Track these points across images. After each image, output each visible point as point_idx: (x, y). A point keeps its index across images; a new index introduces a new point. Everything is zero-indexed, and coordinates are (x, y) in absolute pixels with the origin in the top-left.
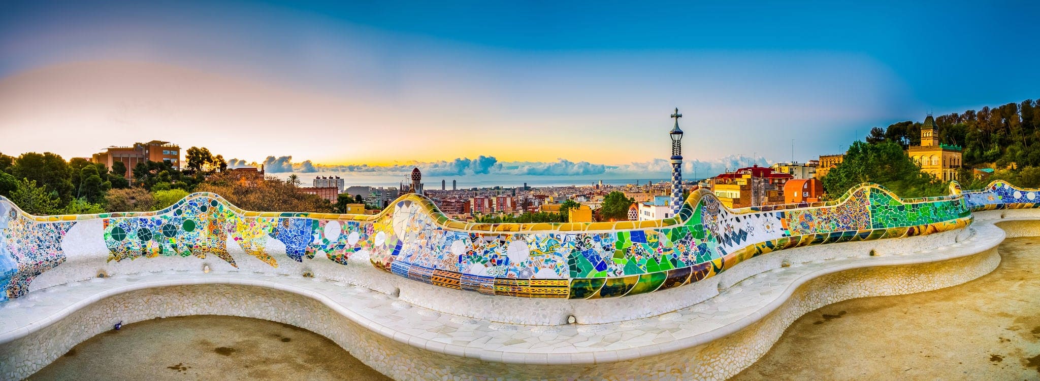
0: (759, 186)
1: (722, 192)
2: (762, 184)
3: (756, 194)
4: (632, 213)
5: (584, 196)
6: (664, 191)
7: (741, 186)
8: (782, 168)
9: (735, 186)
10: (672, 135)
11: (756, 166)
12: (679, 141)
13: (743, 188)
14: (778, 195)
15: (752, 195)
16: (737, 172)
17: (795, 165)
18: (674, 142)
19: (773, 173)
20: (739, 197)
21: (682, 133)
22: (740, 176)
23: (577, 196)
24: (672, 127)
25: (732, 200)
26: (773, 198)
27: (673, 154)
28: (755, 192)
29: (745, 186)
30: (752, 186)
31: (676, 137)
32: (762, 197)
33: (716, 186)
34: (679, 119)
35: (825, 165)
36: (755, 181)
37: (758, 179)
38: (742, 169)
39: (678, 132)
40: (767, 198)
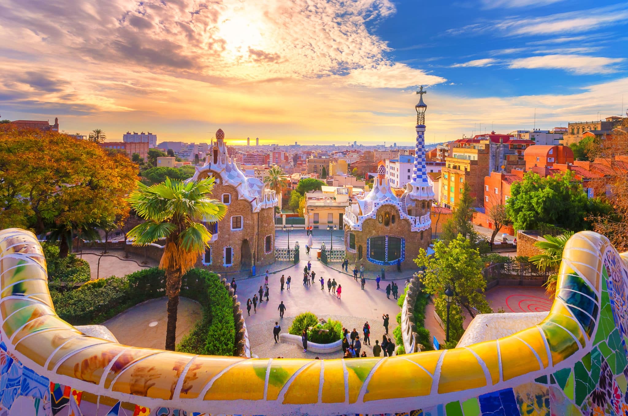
0: (498, 150)
1: (460, 154)
2: (501, 149)
3: (494, 158)
4: (382, 169)
5: (342, 153)
6: (407, 151)
7: (479, 150)
8: (522, 134)
9: (473, 150)
10: (417, 108)
11: (493, 133)
12: (423, 114)
13: (480, 152)
14: (518, 159)
15: (490, 158)
16: (474, 138)
17: (537, 132)
18: (419, 114)
19: (511, 139)
20: (476, 159)
21: (425, 106)
22: (478, 141)
23: (336, 153)
24: (417, 102)
25: (469, 162)
26: (511, 161)
27: (418, 123)
28: (494, 156)
29: (483, 150)
30: (490, 151)
31: (421, 110)
32: (500, 160)
33: (454, 149)
34: (424, 95)
35: (575, 131)
36: (494, 146)
37: (496, 145)
38: (479, 136)
39: (422, 105)
40: (506, 161)
